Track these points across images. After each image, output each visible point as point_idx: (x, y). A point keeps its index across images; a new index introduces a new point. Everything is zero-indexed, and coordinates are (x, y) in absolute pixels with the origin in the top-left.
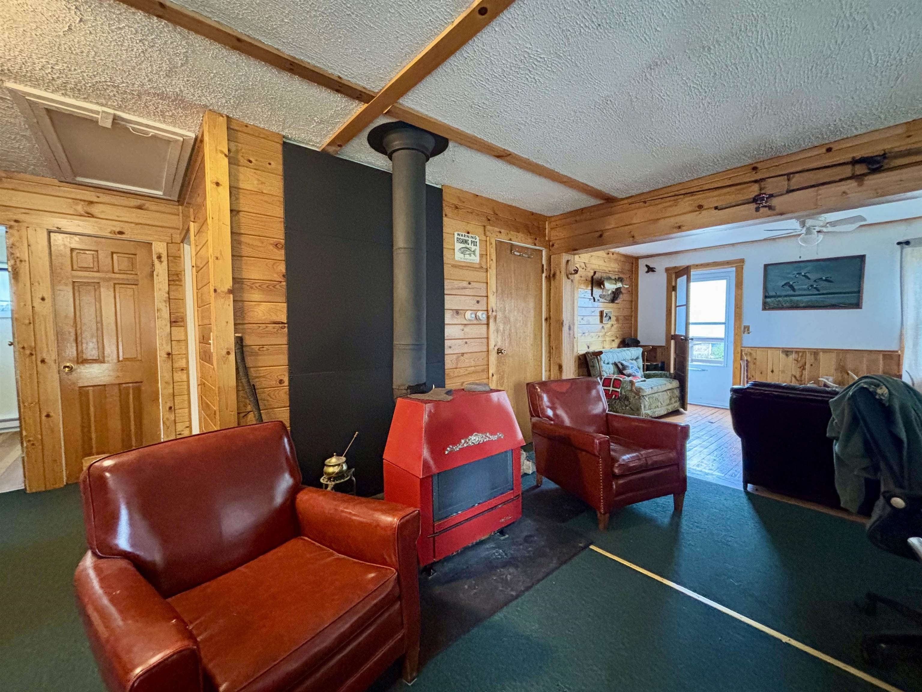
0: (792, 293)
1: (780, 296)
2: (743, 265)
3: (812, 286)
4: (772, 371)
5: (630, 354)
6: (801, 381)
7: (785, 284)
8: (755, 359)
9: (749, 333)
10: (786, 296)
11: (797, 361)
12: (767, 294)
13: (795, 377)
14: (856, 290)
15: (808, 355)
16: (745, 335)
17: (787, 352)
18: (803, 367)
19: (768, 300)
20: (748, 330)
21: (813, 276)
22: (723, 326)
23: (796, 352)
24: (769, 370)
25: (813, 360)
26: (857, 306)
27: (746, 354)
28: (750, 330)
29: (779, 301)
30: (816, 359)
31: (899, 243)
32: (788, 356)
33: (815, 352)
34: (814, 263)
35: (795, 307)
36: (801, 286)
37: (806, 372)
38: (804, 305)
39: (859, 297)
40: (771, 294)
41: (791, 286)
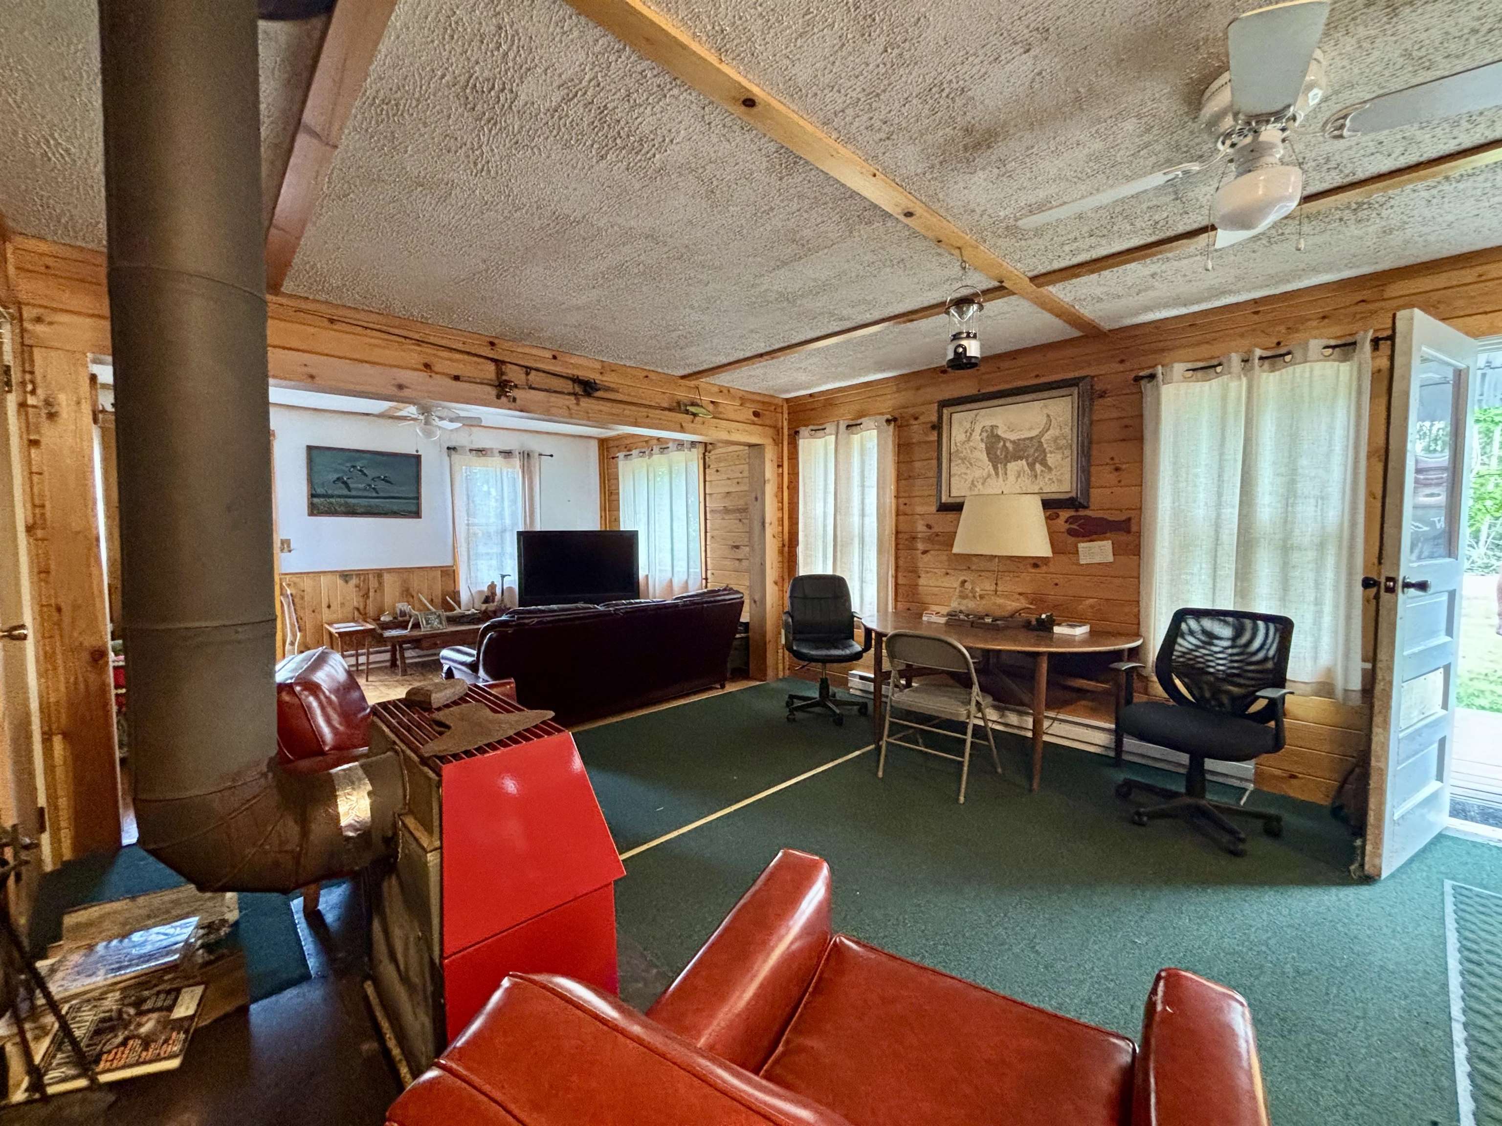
0: (345, 492)
1: (332, 496)
2: (272, 441)
3: (369, 485)
4: (329, 607)
6: (365, 614)
7: (338, 479)
8: (303, 591)
9: (290, 552)
10: (339, 496)
12: (314, 492)
13: (358, 609)
14: (414, 495)
15: (371, 578)
16: (285, 555)
17: (345, 576)
18: (366, 596)
19: (316, 500)
20: (289, 546)
21: (371, 473)
23: (358, 575)
24: (324, 605)
25: (377, 585)
26: (417, 514)
27: (289, 585)
28: (292, 547)
29: (331, 503)
30: (380, 583)
31: (448, 448)
32: (347, 582)
33: (379, 574)
34: (368, 456)
35: (351, 512)
36: (357, 485)
37: (370, 602)
38: (362, 510)
39: (418, 505)
40: (320, 491)
41: (345, 483)
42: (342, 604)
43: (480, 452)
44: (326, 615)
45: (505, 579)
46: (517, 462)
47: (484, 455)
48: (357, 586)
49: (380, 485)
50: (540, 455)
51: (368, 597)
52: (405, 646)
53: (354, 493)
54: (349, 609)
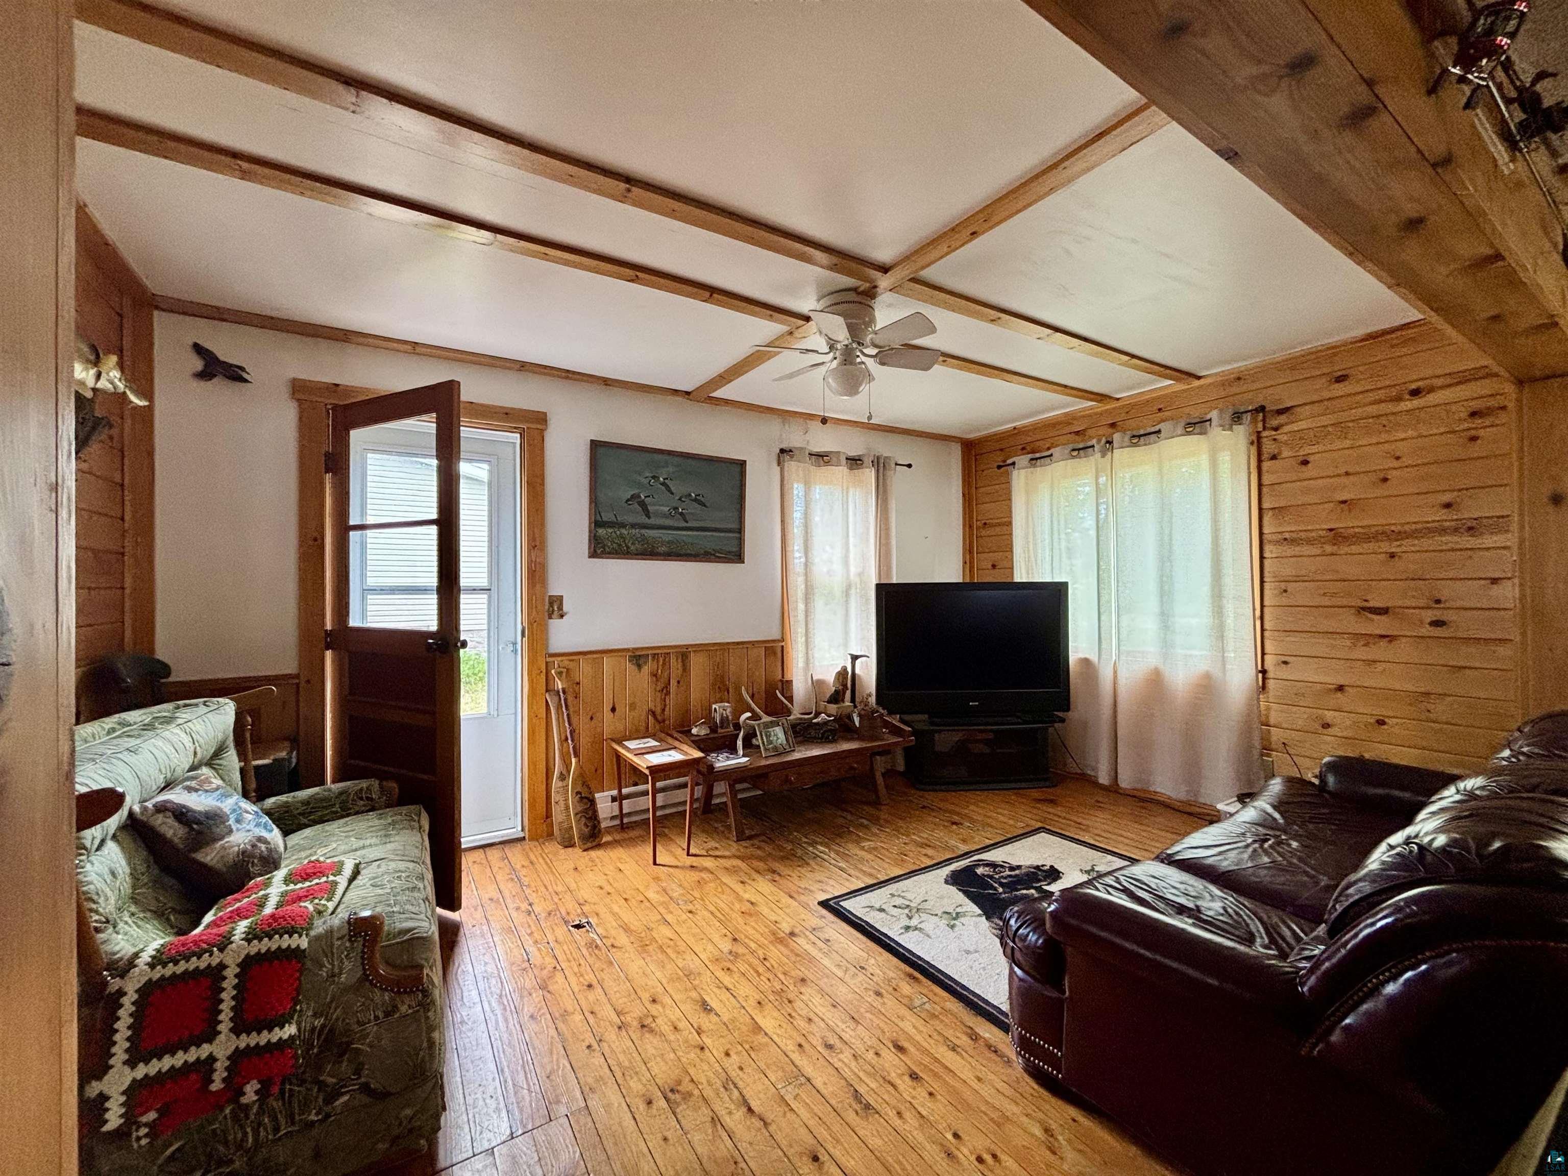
0: (644, 519)
1: (623, 525)
2: (542, 431)
3: (676, 509)
4: (613, 710)
5: (187, 740)
6: (664, 721)
7: (633, 497)
8: (578, 683)
9: (562, 616)
10: (633, 526)
11: (655, 675)
12: (599, 518)
13: (654, 714)
14: (735, 526)
15: (673, 660)
16: (555, 625)
17: (638, 657)
18: (665, 690)
19: (601, 531)
20: (560, 608)
21: (678, 488)
22: (484, 597)
23: (654, 656)
24: (607, 708)
25: (680, 671)
26: (738, 557)
27: (560, 674)
28: (565, 609)
29: (622, 536)
30: (685, 669)
31: (782, 451)
32: (639, 667)
33: (684, 653)
34: (677, 460)
35: (649, 553)
36: (660, 506)
37: (672, 700)
38: (662, 549)
39: (741, 542)
40: (607, 517)
41: (643, 504)
42: (633, 706)
43: (822, 458)
44: (609, 724)
45: (858, 662)
46: (869, 474)
47: (827, 463)
48: (654, 675)
49: (694, 508)
50: (896, 464)
51: (668, 693)
52: (738, 786)
53: (653, 521)
54: (641, 712)
